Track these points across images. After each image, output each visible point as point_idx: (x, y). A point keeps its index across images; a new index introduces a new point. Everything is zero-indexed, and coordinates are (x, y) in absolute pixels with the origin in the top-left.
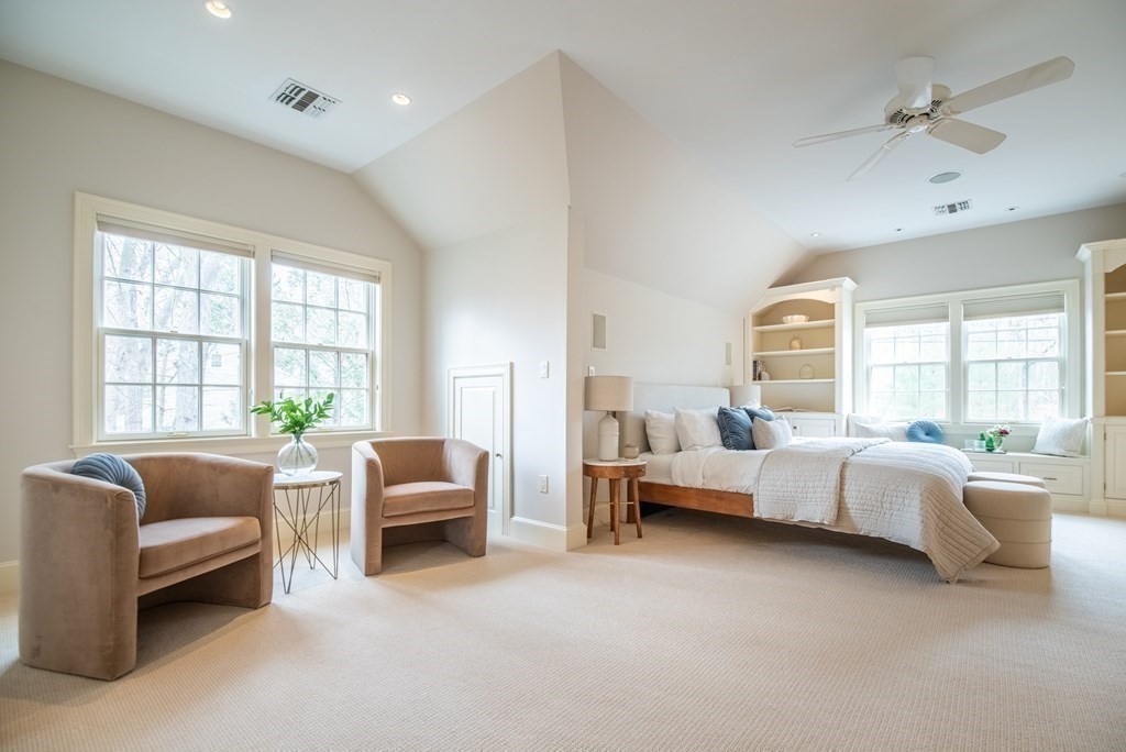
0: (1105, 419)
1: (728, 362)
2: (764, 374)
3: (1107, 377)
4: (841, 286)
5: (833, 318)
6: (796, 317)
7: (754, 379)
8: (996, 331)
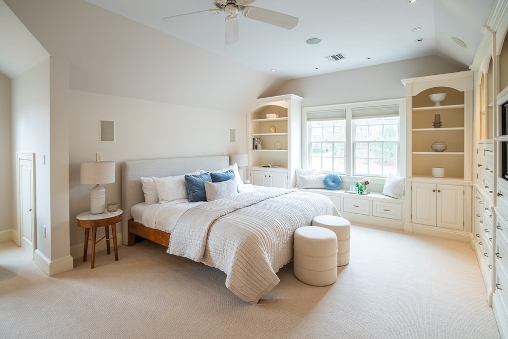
0: (411, 179)
1: (233, 139)
2: (259, 146)
3: (413, 154)
4: (290, 99)
5: (287, 116)
6: (271, 115)
7: (254, 149)
8: (369, 126)
